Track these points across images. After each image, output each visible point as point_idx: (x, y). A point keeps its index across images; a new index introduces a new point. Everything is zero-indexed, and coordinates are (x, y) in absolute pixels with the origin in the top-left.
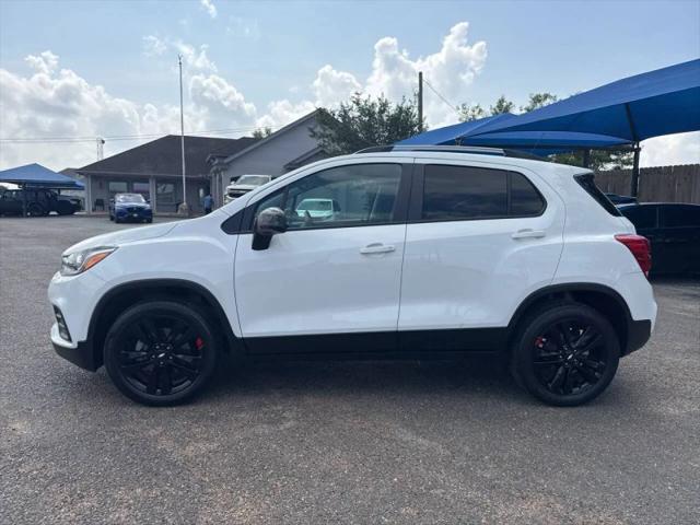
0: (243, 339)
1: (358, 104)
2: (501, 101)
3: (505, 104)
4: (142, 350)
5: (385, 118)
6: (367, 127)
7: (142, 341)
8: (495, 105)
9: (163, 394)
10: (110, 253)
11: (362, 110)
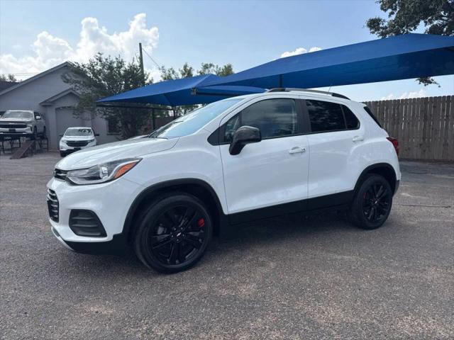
0: (229, 215)
1: (100, 61)
2: (185, 67)
3: (188, 68)
4: (163, 234)
5: (122, 72)
6: (109, 78)
7: (162, 227)
8: (182, 68)
9: (181, 262)
10: (137, 163)
11: (103, 66)
